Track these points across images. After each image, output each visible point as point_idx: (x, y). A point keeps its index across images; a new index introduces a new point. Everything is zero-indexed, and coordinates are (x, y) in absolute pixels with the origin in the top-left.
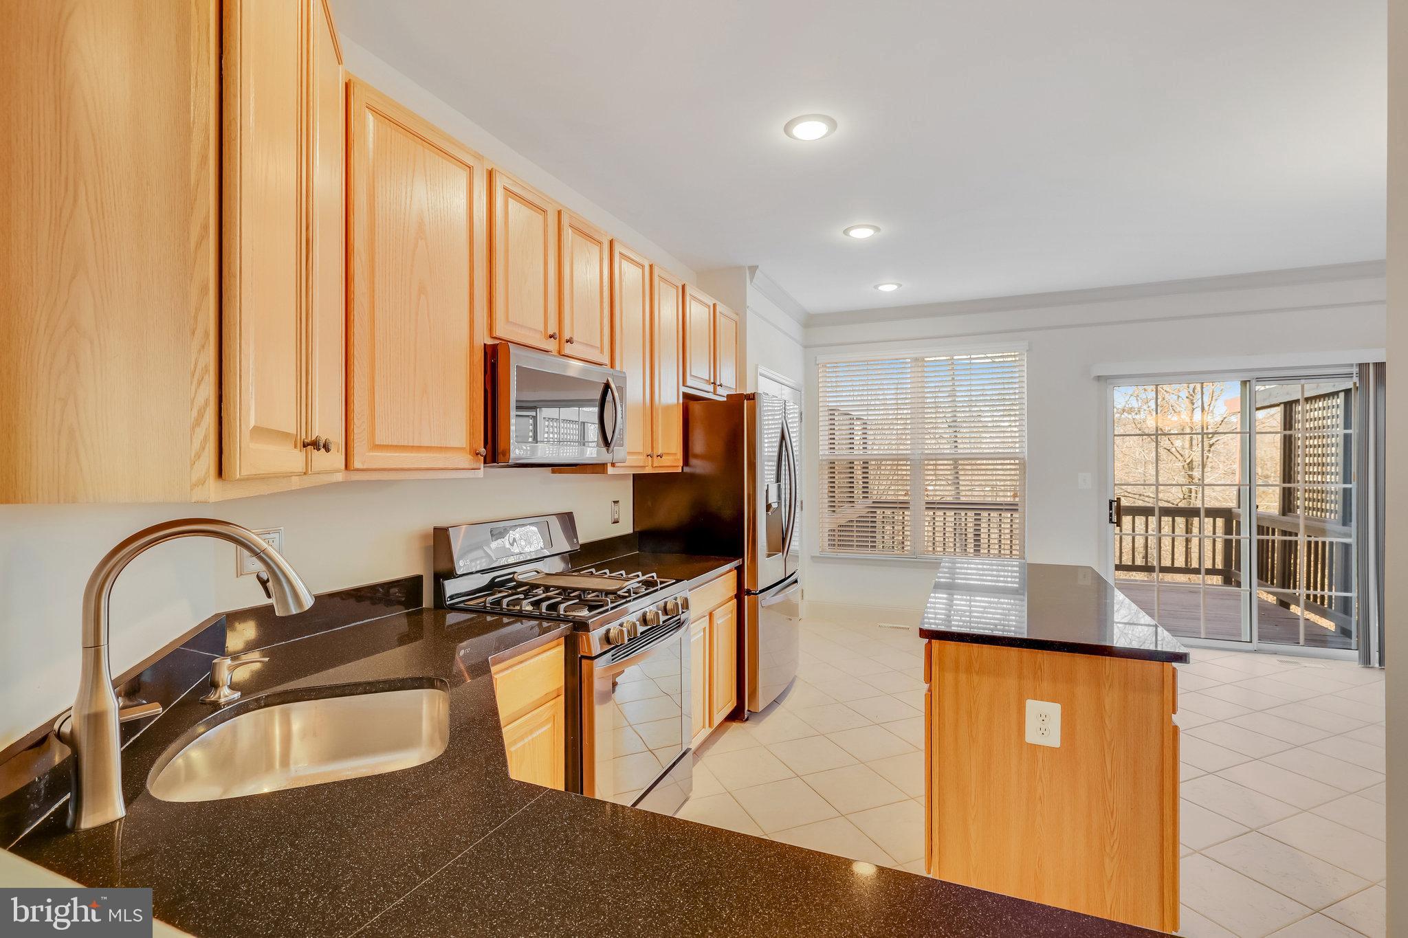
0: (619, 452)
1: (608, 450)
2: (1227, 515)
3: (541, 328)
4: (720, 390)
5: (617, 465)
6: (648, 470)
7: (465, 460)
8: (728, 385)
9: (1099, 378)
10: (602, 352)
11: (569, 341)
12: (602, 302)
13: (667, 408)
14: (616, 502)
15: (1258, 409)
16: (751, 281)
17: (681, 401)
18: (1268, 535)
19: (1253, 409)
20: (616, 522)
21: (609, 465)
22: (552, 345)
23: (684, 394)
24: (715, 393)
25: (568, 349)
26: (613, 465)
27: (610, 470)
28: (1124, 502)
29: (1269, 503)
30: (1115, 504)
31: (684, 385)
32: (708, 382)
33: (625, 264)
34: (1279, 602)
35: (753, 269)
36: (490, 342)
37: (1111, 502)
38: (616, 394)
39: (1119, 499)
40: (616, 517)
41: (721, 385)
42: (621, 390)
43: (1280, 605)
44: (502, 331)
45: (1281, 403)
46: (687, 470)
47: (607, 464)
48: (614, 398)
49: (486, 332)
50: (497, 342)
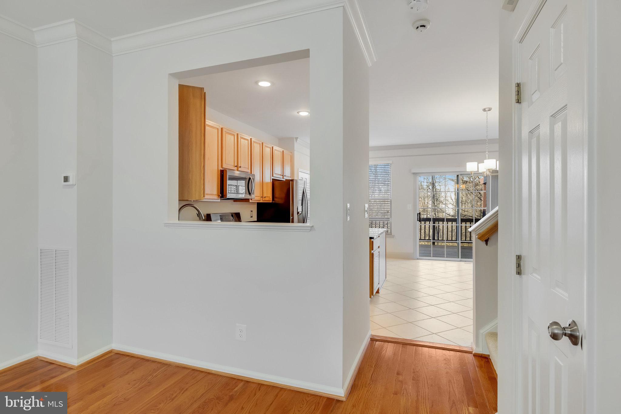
0: (253, 196)
1: (250, 195)
3: (233, 165)
4: (285, 177)
5: (252, 199)
6: (261, 201)
7: (216, 197)
8: (288, 176)
9: (414, 173)
10: (248, 169)
11: (240, 167)
12: (248, 156)
13: (267, 183)
14: (252, 211)
16: (296, 142)
17: (271, 181)
20: (252, 217)
21: (250, 199)
22: (236, 168)
23: (273, 179)
24: (283, 178)
25: (240, 169)
26: (251, 199)
27: (250, 201)
31: (273, 176)
32: (281, 175)
33: (255, 144)
35: (297, 138)
36: (222, 169)
37: (418, 214)
38: (252, 180)
39: (420, 213)
40: (252, 215)
41: (285, 176)
42: (253, 179)
44: (225, 166)
46: (273, 202)
47: (249, 199)
48: (252, 182)
49: (221, 167)
50: (224, 169)
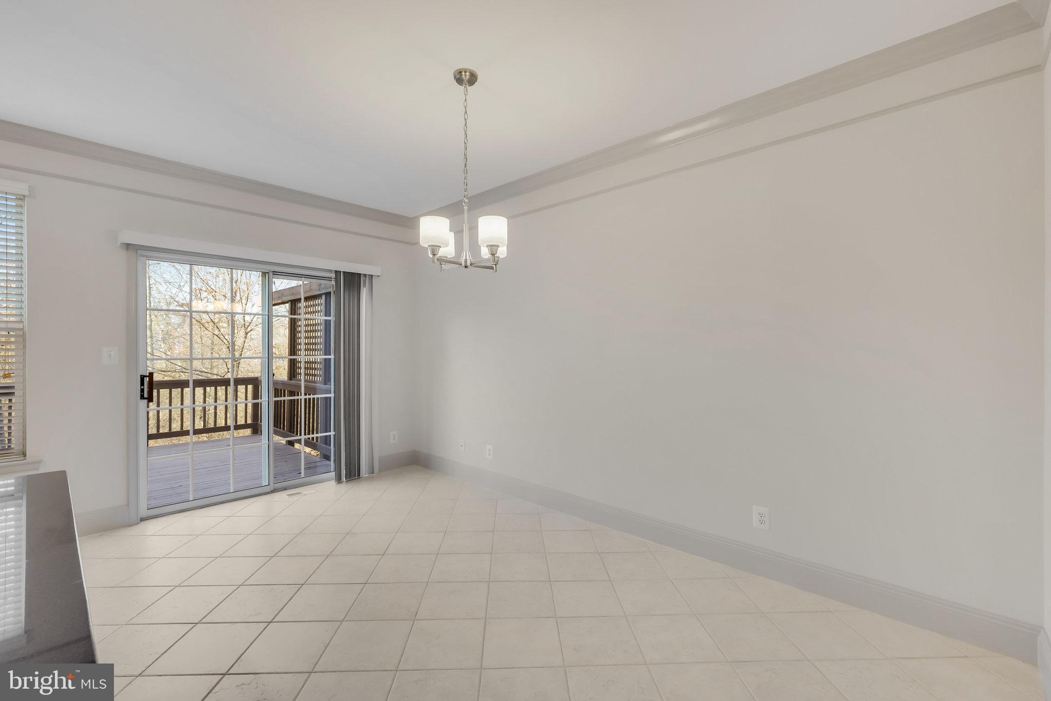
2: (255, 382)
9: (128, 246)
15: (274, 305)
18: (281, 397)
19: (272, 305)
28: (157, 377)
29: (281, 372)
30: (147, 380)
34: (287, 443)
37: (142, 378)
39: (151, 375)
43: (289, 444)
45: (289, 301)
